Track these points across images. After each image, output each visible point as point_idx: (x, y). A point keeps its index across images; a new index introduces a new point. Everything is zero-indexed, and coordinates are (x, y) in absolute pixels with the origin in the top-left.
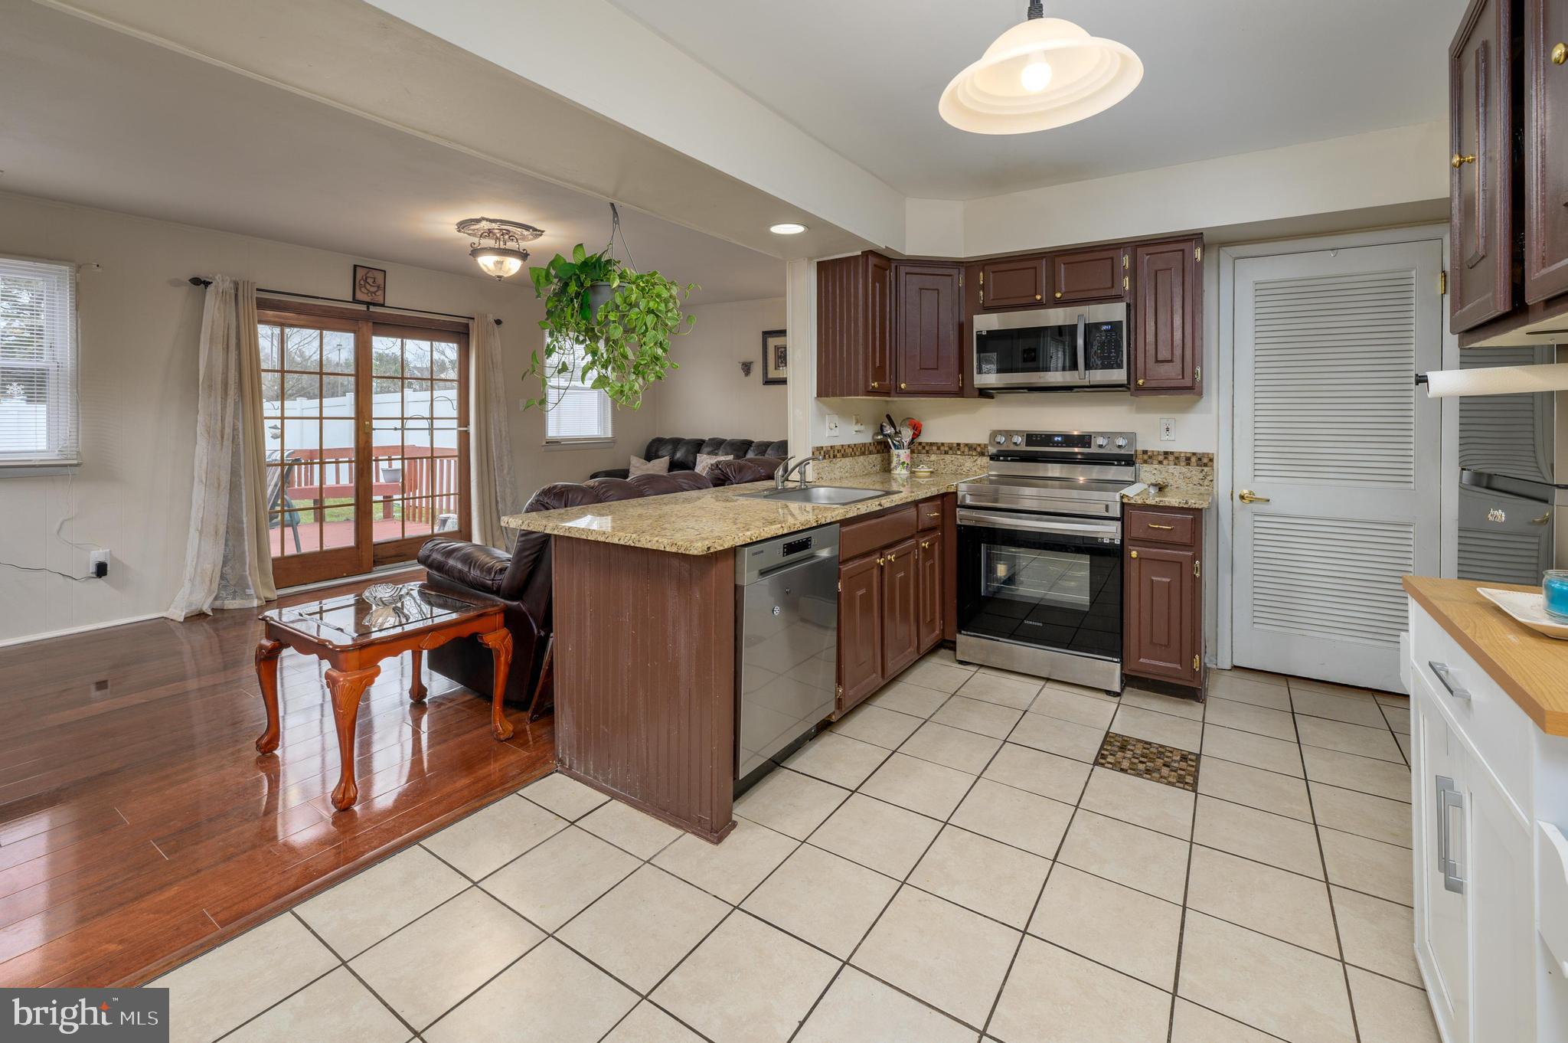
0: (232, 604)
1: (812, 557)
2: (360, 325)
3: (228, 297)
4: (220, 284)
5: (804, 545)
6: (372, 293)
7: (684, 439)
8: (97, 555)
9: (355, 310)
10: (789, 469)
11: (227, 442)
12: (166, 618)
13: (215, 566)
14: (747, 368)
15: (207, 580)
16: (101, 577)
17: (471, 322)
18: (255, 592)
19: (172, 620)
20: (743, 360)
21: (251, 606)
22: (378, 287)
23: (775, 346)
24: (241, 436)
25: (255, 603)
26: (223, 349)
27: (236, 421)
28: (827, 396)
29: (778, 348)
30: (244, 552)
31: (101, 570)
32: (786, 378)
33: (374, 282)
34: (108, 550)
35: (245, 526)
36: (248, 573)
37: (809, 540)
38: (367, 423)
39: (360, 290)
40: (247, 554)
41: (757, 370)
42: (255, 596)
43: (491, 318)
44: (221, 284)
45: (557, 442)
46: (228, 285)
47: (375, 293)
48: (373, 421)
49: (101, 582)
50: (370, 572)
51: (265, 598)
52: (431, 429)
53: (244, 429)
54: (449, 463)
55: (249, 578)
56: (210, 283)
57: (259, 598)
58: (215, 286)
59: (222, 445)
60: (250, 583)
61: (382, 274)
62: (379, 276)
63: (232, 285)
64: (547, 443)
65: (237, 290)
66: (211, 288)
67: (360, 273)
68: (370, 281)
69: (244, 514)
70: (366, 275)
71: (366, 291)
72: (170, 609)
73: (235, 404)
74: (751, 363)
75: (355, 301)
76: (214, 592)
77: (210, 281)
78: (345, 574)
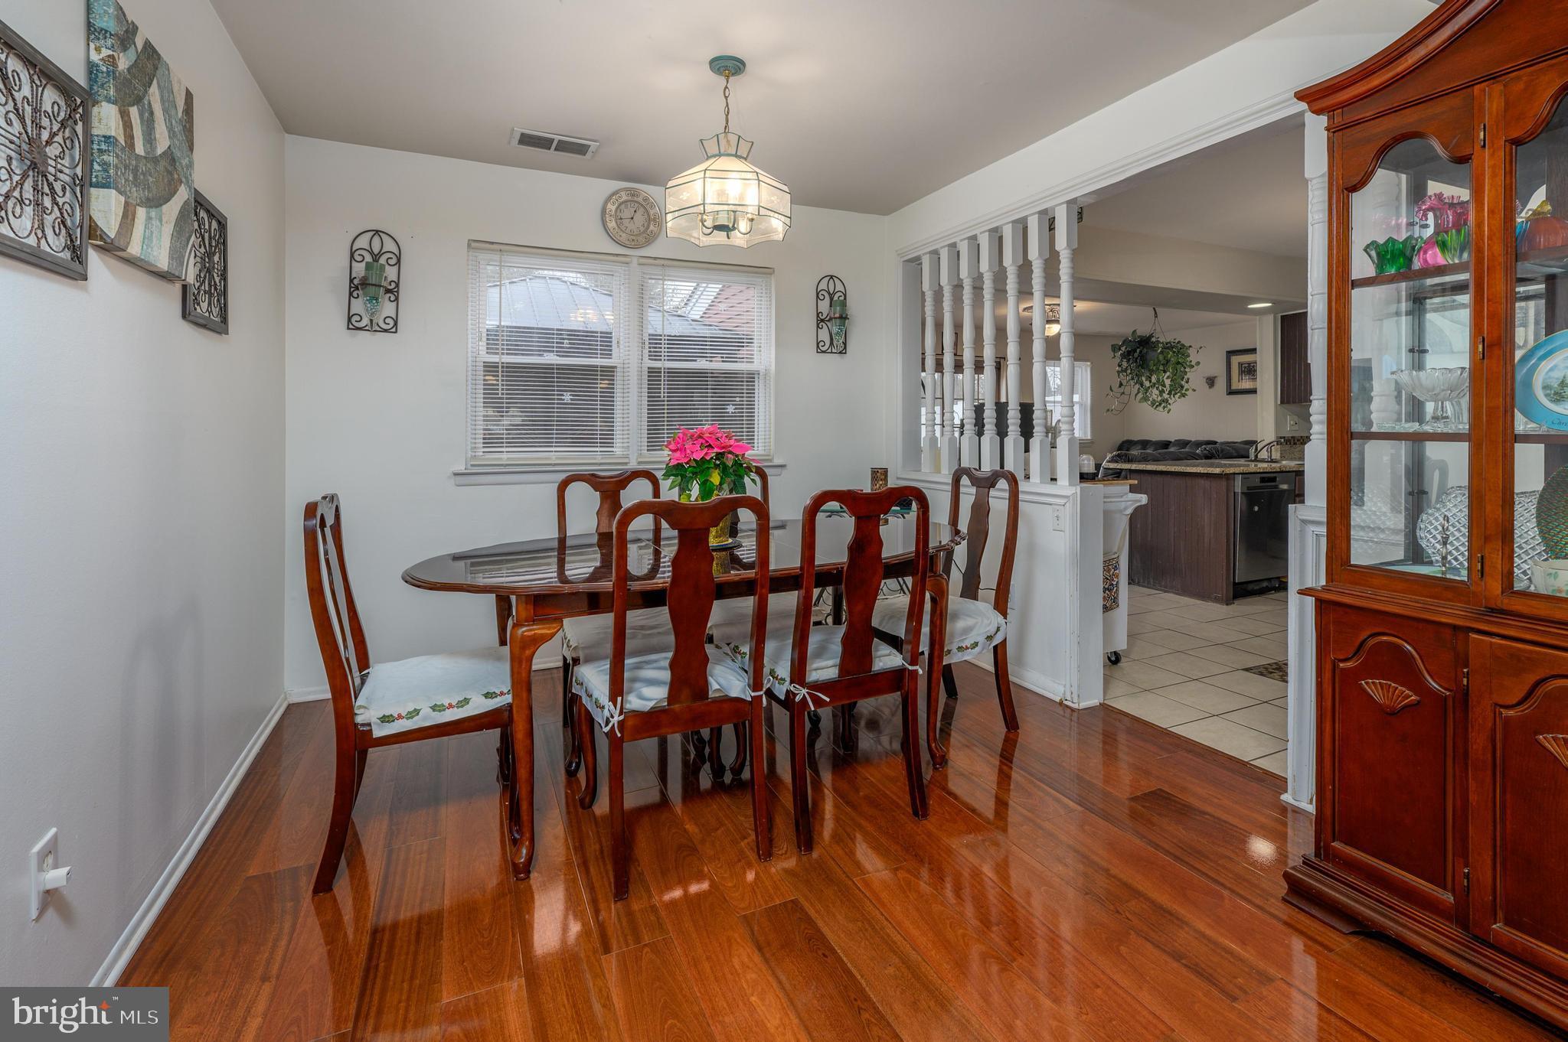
1: (1276, 487)
5: (1273, 480)
7: (1151, 441)
10: (1259, 449)
14: (1210, 382)
20: (1207, 375)
23: (1239, 363)
28: (1288, 402)
29: (1241, 365)
32: (1256, 389)
37: (1275, 478)
41: (1221, 384)
74: (1216, 377)
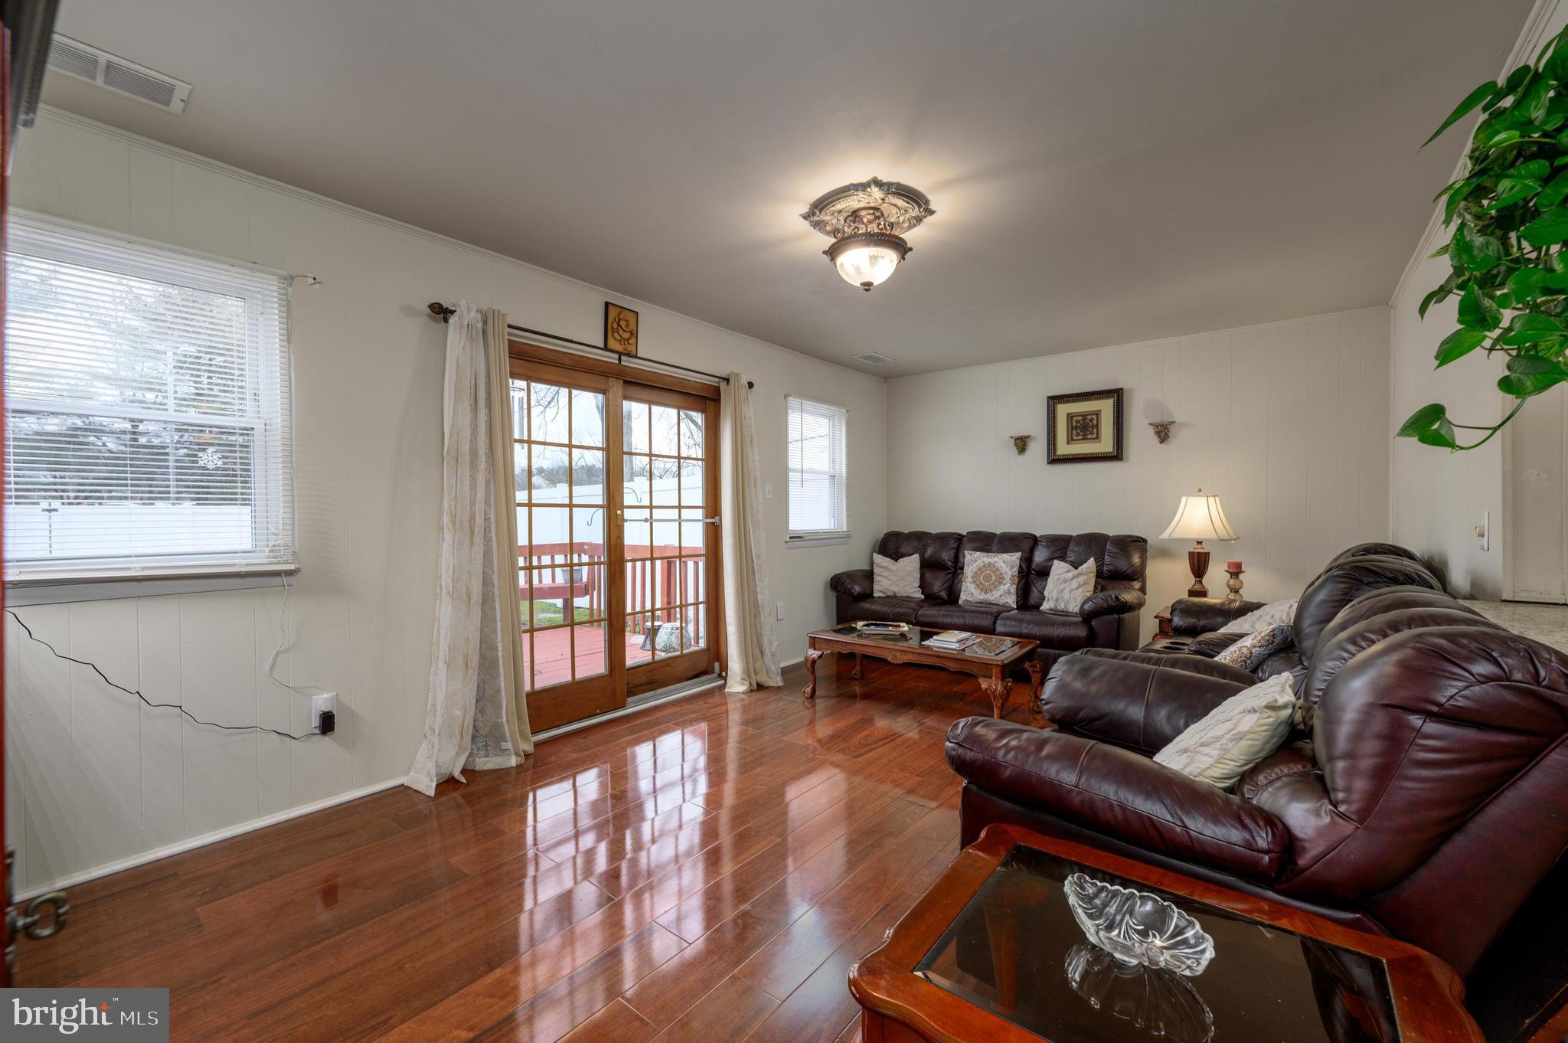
0: (486, 763)
2: (611, 384)
3: (474, 332)
4: (465, 314)
6: (625, 340)
8: (322, 701)
9: (607, 362)
11: (478, 538)
12: (407, 788)
13: (465, 712)
14: (1022, 444)
15: (457, 732)
16: (326, 733)
17: (723, 385)
18: (514, 747)
19: (416, 791)
20: (1017, 434)
21: (508, 765)
22: (631, 333)
23: (1068, 414)
24: (493, 530)
25: (513, 761)
26: (471, 405)
27: (488, 509)
29: (1072, 417)
30: (499, 690)
31: (327, 723)
33: (627, 326)
34: (334, 693)
35: (500, 654)
36: (504, 720)
38: (619, 512)
39: (613, 335)
40: (503, 693)
42: (513, 751)
43: (744, 381)
44: (467, 313)
45: (799, 537)
46: (474, 316)
47: (628, 340)
48: (625, 510)
49: (326, 740)
50: (623, 706)
51: (524, 752)
52: (680, 521)
53: (496, 519)
54: (696, 564)
55: (506, 727)
56: (452, 312)
57: (517, 754)
58: (459, 317)
59: (472, 542)
60: (508, 734)
61: (634, 315)
62: (631, 317)
63: (479, 316)
64: (791, 538)
65: (485, 323)
66: (453, 320)
67: (613, 313)
68: (623, 324)
69: (499, 638)
70: (619, 315)
71: (618, 337)
72: (411, 773)
73: (486, 483)
74: (1028, 437)
75: (606, 348)
76: (466, 749)
77: (453, 308)
78: (598, 711)
